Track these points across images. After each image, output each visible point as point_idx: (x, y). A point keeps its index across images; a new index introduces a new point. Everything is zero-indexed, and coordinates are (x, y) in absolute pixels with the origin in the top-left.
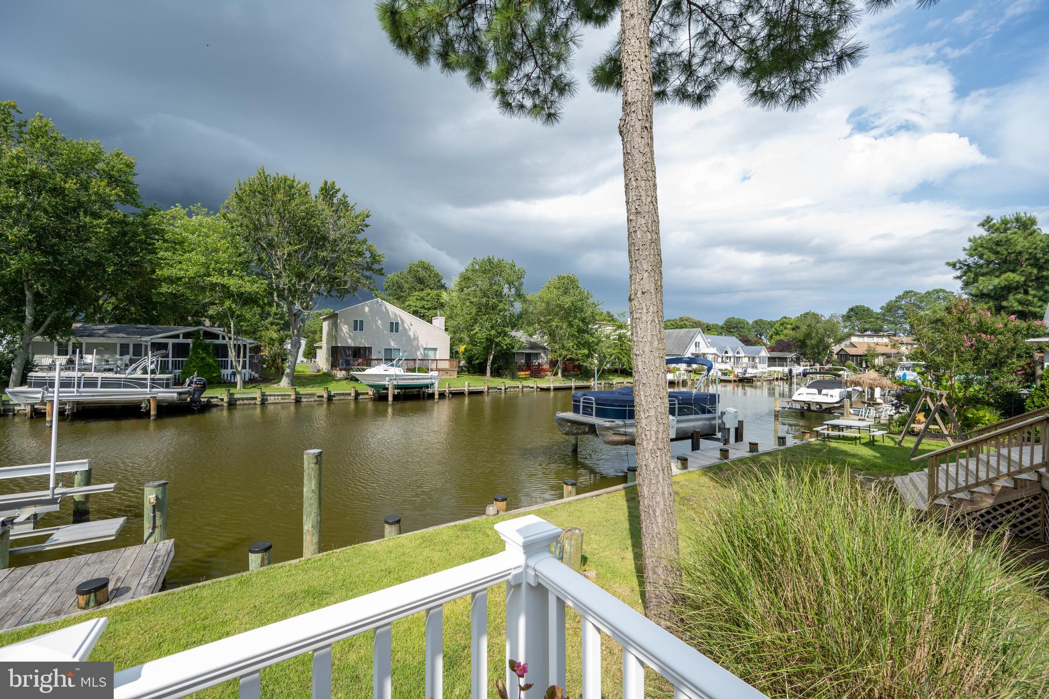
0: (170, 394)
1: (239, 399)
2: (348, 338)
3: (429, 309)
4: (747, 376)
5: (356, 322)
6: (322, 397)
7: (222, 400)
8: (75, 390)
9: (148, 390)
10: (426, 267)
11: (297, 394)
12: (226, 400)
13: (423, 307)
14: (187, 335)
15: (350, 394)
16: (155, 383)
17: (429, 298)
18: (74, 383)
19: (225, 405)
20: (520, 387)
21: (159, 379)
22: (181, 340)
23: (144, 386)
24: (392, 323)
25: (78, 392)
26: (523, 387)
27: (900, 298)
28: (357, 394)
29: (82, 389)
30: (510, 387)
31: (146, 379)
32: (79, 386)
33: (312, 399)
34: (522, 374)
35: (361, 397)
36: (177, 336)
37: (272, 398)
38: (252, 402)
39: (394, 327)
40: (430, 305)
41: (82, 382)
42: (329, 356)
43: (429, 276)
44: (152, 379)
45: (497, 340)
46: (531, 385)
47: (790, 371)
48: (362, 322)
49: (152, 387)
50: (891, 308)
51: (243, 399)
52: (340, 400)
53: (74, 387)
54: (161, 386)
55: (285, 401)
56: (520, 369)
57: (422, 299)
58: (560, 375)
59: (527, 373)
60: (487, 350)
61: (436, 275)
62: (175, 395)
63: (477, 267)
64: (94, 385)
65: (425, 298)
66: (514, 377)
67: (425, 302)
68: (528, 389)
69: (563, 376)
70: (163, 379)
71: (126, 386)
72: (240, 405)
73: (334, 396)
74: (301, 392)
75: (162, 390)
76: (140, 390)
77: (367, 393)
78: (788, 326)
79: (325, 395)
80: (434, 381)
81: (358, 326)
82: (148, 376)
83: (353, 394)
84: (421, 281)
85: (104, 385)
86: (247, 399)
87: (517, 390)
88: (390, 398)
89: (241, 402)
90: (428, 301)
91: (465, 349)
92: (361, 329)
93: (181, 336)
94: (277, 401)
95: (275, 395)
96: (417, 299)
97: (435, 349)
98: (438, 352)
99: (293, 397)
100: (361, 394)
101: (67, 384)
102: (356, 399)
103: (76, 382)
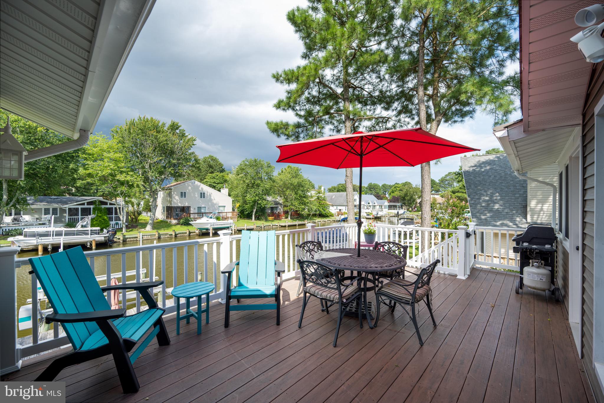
0: (100, 238)
1: (128, 238)
2: (177, 201)
3: (218, 183)
4: (378, 216)
5: (182, 193)
6: (172, 235)
7: (119, 239)
8: (51, 237)
9: (89, 236)
10: (214, 160)
11: (159, 234)
12: (121, 239)
13: (214, 183)
14: (89, 203)
15: (186, 233)
16: (93, 233)
17: (217, 177)
18: (50, 234)
19: (121, 241)
20: (271, 225)
21: (94, 230)
22: (86, 206)
23: (87, 234)
24: (201, 193)
25: (52, 239)
26: (273, 225)
27: (446, 176)
28: (190, 233)
30: (266, 226)
31: (87, 231)
32: (53, 236)
33: (166, 237)
34: (270, 218)
35: (192, 234)
36: (84, 204)
37: (146, 237)
38: (135, 239)
39: (203, 195)
40: (218, 181)
41: (54, 233)
42: (164, 211)
43: (216, 164)
44: (91, 230)
45: (259, 202)
46: (276, 225)
47: (398, 213)
48: (185, 193)
49: (91, 234)
50: (443, 180)
51: (130, 238)
52: (181, 236)
54: (96, 233)
55: (152, 238)
56: (269, 216)
57: (214, 178)
58: (289, 218)
59: (273, 217)
60: (252, 207)
61: (220, 164)
62: (103, 238)
63: (248, 163)
64: (61, 235)
65: (216, 177)
66: (266, 220)
67: (215, 180)
68: (275, 226)
69: (291, 218)
70: (96, 230)
71: (77, 235)
72: (129, 241)
73: (178, 234)
74: (161, 233)
75: (96, 236)
76: (85, 236)
77: (195, 232)
78: (398, 189)
79: (174, 234)
80: (231, 225)
81: (183, 195)
82: (89, 228)
83: (188, 233)
84: (211, 167)
85: (66, 235)
86: (132, 238)
87: (270, 227)
88: (211, 235)
89: (129, 239)
90: (217, 179)
91: (239, 205)
92: (185, 197)
93: (86, 204)
94: (148, 238)
95: (147, 235)
96: (211, 178)
97: (225, 206)
98: (226, 208)
99: (157, 236)
100: (192, 232)
101: (46, 235)
102: (189, 235)
103: (52, 233)
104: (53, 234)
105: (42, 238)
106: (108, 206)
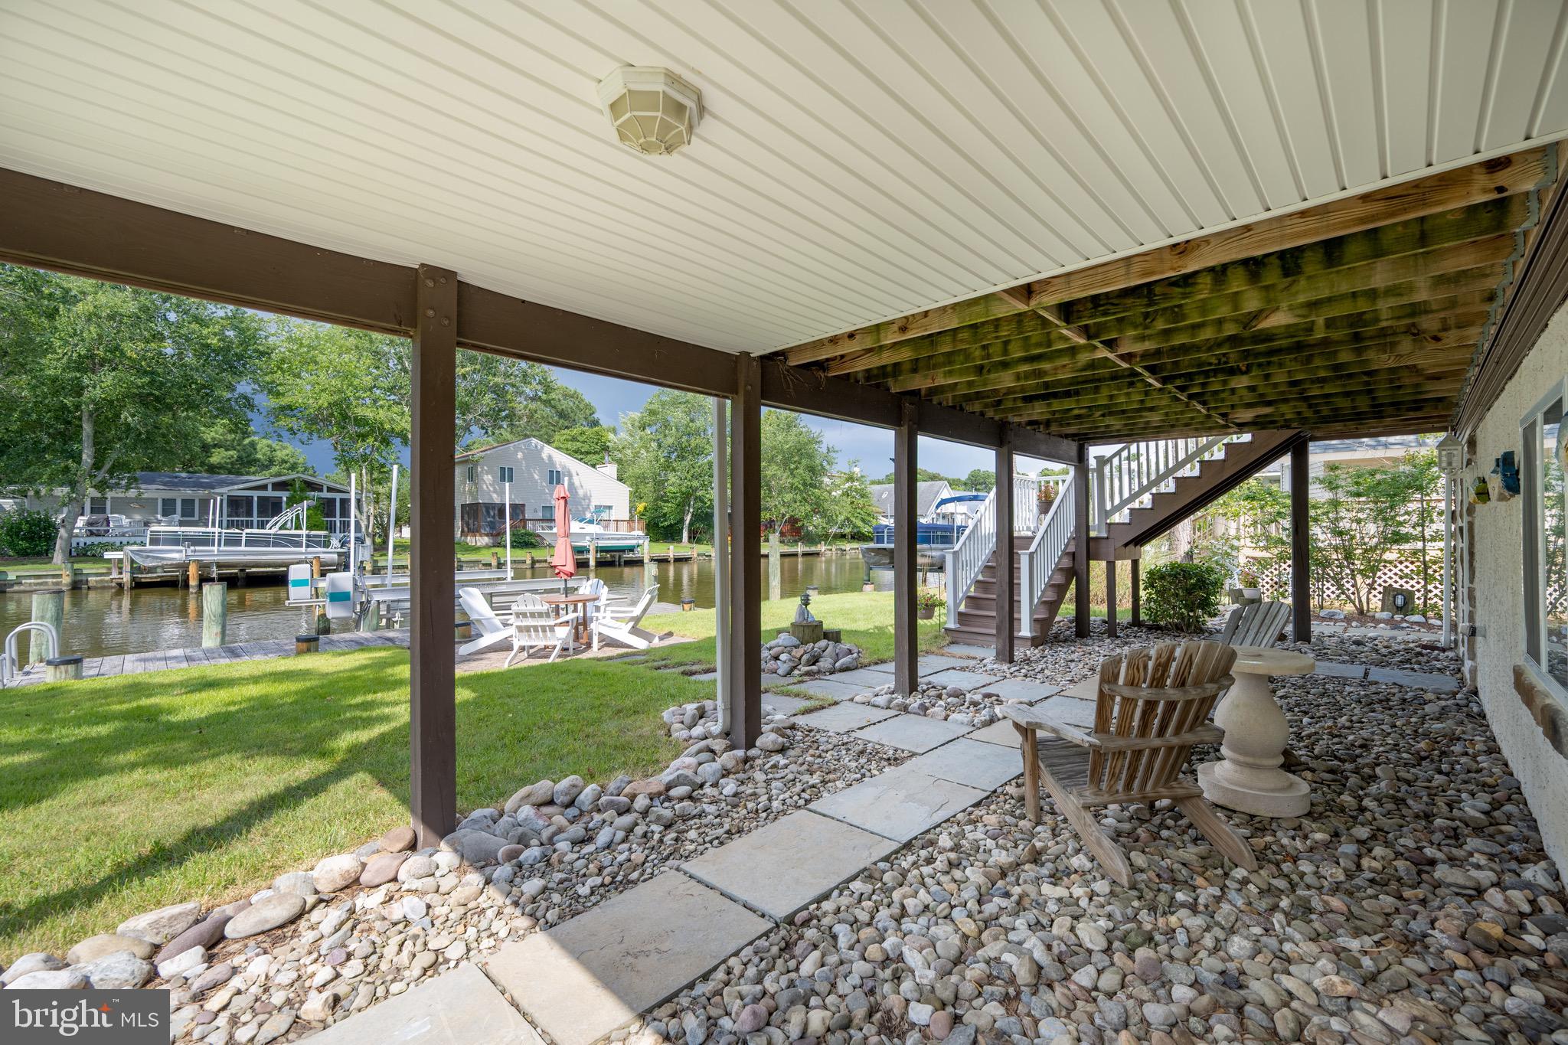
2: (493, 491)
3: (588, 453)
5: (503, 469)
6: (490, 564)
8: (215, 548)
9: (303, 549)
13: (578, 450)
14: (278, 486)
15: (524, 562)
16: (312, 542)
17: (584, 438)
18: (213, 540)
21: (315, 536)
23: (298, 544)
24: (551, 472)
25: (219, 550)
29: (223, 548)
31: (299, 536)
32: (219, 545)
35: (537, 565)
36: (264, 487)
39: (555, 477)
40: (587, 448)
41: (223, 538)
42: (457, 517)
45: (699, 493)
48: (511, 470)
49: (308, 546)
53: (213, 545)
60: (682, 506)
62: (335, 556)
64: (238, 543)
70: (320, 536)
71: (275, 544)
74: (463, 559)
75: (319, 549)
77: (546, 561)
79: (494, 563)
80: (641, 542)
81: (506, 475)
82: (304, 532)
83: (529, 562)
84: (563, 413)
85: (249, 543)
88: (592, 563)
90: (583, 442)
91: (644, 507)
92: (511, 480)
93: (270, 487)
96: (567, 440)
97: (610, 507)
98: (613, 511)
100: (538, 561)
101: (205, 541)
102: (533, 567)
103: (216, 538)
104: (220, 541)
105: (197, 548)
106: (325, 494)
